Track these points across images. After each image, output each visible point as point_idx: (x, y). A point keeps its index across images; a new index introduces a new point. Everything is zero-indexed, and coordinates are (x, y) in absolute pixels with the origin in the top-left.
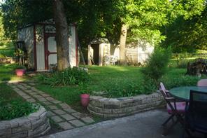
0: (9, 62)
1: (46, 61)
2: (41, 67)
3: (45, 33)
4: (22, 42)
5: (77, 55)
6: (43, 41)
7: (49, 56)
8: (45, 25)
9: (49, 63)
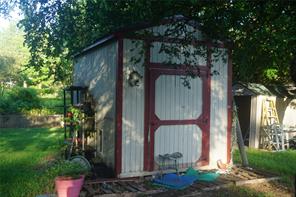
0: (58, 124)
1: (149, 147)
2: (132, 166)
3: (148, 64)
4: (83, 89)
5: (230, 129)
6: (141, 86)
7: (157, 133)
8: (149, 41)
9: (157, 154)
